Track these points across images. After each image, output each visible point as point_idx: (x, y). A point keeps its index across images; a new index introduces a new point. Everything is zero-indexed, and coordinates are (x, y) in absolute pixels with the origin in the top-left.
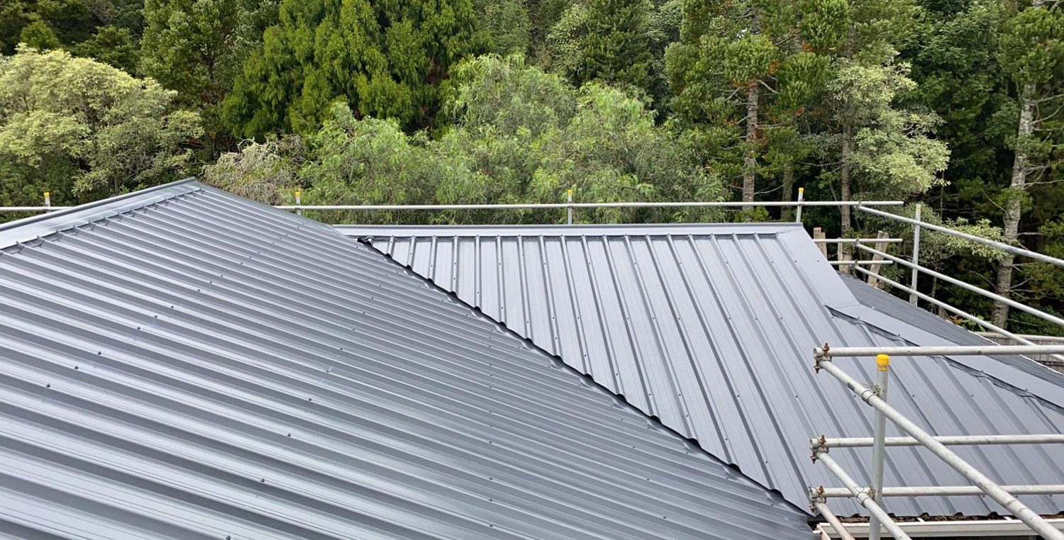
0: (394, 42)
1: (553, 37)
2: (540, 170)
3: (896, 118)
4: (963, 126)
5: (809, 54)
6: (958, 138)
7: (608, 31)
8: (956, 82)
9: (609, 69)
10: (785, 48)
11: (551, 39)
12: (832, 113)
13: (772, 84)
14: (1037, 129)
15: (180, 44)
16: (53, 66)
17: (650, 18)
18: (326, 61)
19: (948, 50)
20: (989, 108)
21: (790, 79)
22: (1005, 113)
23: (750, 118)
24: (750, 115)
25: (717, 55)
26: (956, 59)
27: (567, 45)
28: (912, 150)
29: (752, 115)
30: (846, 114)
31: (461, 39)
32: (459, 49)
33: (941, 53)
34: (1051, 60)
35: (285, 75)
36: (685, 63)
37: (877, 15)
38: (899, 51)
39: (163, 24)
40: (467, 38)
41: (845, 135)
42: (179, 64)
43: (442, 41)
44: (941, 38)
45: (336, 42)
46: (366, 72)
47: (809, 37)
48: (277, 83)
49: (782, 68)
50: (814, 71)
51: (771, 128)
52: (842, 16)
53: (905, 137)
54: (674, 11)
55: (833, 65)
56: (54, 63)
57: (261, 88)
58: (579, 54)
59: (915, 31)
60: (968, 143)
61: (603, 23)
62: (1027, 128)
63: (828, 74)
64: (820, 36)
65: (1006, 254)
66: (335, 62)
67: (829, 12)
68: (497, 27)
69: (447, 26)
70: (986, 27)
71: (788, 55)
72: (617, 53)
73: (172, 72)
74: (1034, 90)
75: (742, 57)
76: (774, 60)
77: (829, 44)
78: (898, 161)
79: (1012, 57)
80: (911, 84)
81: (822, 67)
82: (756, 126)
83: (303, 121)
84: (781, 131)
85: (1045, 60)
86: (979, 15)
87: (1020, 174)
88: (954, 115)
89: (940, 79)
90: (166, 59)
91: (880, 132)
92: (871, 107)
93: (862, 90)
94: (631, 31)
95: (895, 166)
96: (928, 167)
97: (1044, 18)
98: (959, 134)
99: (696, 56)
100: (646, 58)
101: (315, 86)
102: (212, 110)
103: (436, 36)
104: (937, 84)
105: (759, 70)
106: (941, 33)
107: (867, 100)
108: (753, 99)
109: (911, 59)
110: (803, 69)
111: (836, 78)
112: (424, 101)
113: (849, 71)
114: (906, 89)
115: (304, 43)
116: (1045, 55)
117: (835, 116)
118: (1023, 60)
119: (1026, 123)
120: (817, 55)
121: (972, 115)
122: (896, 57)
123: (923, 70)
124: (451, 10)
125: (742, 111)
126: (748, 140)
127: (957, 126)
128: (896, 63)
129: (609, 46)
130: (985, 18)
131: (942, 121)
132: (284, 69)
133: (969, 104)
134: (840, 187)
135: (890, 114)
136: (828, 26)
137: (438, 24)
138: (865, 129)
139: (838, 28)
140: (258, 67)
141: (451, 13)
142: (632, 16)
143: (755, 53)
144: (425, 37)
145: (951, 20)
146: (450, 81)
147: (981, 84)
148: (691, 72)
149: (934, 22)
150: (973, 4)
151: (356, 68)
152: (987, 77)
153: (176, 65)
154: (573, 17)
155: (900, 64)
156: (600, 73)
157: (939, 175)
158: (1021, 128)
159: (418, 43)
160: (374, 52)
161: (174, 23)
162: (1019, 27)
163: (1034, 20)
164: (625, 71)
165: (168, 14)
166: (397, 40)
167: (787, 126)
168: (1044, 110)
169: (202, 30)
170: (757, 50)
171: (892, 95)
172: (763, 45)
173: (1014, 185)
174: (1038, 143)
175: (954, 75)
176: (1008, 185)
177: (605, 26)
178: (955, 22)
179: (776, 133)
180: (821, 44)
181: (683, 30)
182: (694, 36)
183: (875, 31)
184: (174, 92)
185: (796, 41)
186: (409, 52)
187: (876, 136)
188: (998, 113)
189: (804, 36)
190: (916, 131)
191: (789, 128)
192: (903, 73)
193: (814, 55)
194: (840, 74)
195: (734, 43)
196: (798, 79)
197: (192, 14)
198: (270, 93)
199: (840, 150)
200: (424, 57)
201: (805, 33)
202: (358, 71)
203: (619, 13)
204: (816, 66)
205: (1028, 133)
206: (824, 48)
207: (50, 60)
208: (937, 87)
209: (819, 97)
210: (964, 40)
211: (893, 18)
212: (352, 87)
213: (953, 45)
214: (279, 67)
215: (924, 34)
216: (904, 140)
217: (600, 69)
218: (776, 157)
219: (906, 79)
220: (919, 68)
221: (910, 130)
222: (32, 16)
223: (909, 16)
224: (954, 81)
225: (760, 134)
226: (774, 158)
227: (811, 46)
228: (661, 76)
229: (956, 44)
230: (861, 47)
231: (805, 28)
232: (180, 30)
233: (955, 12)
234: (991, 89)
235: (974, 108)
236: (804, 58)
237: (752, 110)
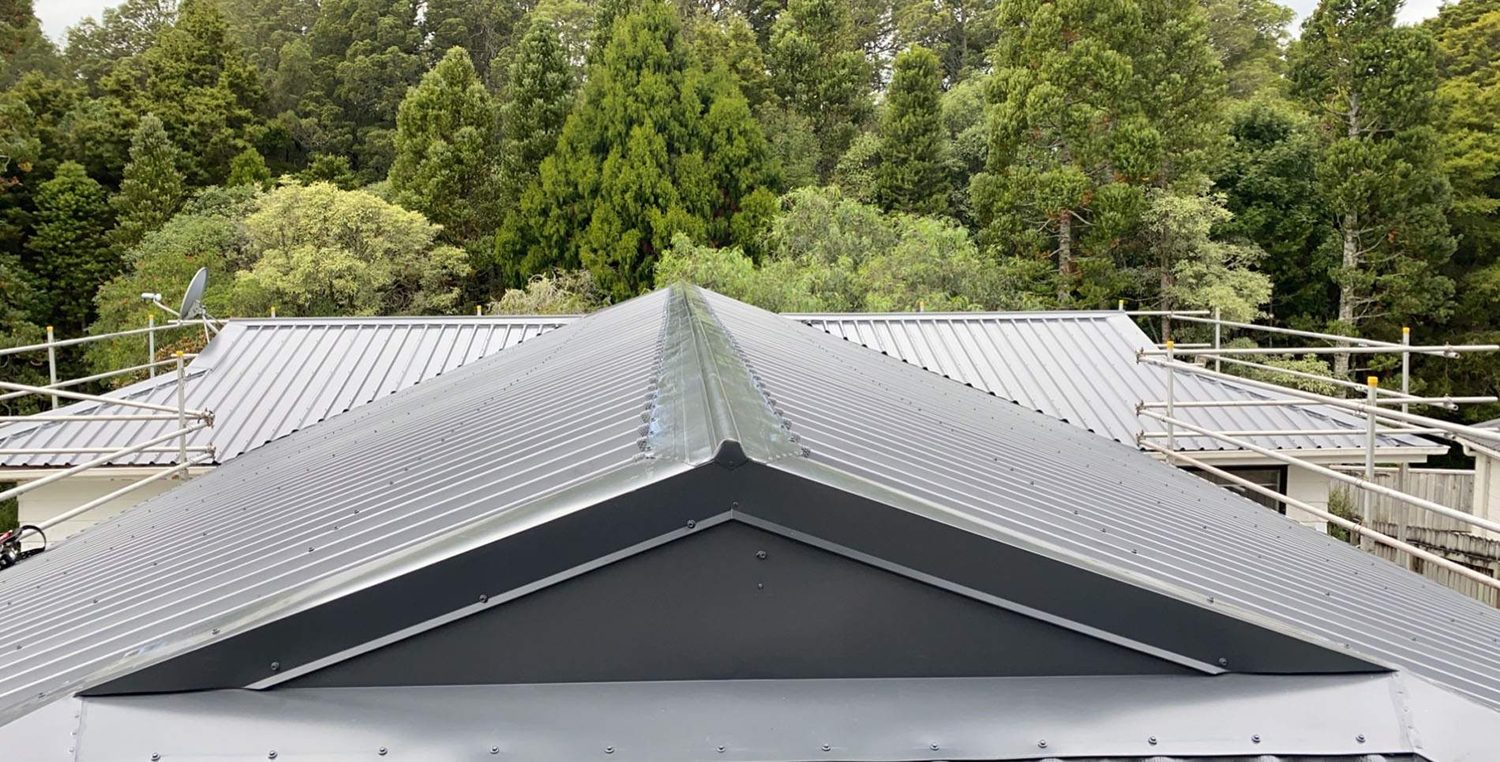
0: (685, 173)
1: (843, 166)
2: (870, 293)
3: (1215, 250)
4: (1288, 259)
5: (1122, 185)
6: (1283, 272)
7: (905, 161)
8: (1279, 214)
9: (906, 201)
10: (1098, 177)
11: (841, 169)
12: (1148, 245)
13: (1084, 215)
14: (1362, 261)
15: (441, 175)
16: (321, 199)
17: (948, 146)
18: (616, 194)
19: (1267, 180)
20: (1314, 241)
21: (1104, 210)
22: (1331, 245)
23: (1062, 251)
24: (1062, 247)
25: (1025, 187)
26: (1276, 189)
27: (858, 176)
28: (1233, 283)
29: (1065, 249)
30: (1163, 245)
31: (753, 171)
32: (751, 180)
33: (1259, 183)
34: (1366, 191)
35: (567, 209)
36: (992, 194)
37: (1191, 145)
38: (1215, 181)
39: (420, 154)
40: (759, 169)
41: (1163, 269)
42: (439, 196)
43: (734, 173)
44: (1260, 167)
45: (627, 175)
46: (658, 206)
47: (1121, 168)
48: (559, 217)
49: (1095, 199)
50: (1128, 201)
51: (1085, 260)
52: (1154, 146)
53: (1225, 269)
54: (974, 139)
55: (1148, 195)
56: (323, 196)
57: (541, 222)
58: (874, 186)
59: (1233, 160)
60: (1294, 277)
61: (899, 152)
62: (1351, 260)
63: (1143, 205)
64: (1133, 167)
65: (1333, 388)
66: (627, 196)
67: (1141, 143)
68: (786, 157)
69: (739, 158)
70: (1305, 156)
71: (1100, 185)
72: (915, 184)
73: (431, 205)
74: (1355, 221)
75: (1054, 187)
76: (1086, 191)
77: (1142, 175)
78: (1217, 293)
79: (1330, 187)
80: (1228, 215)
81: (1136, 198)
82: (1070, 259)
83: (593, 256)
84: (1097, 263)
85: (1360, 190)
86: (1298, 144)
87: (1347, 308)
88: (1277, 247)
89: (1261, 210)
90: (425, 191)
91: (1198, 263)
92: (1188, 239)
93: (1178, 221)
94: (929, 161)
95: (1215, 298)
96: (1250, 300)
97: (1357, 149)
98: (1284, 267)
99: (1005, 187)
100: (945, 189)
101: (605, 220)
102: (475, 246)
103: (727, 167)
104: (1257, 215)
105: (1071, 200)
106: (1259, 162)
107: (1183, 231)
108: (1065, 231)
109: (1230, 190)
110: (1116, 200)
111: (1151, 208)
112: (715, 235)
113: (1163, 202)
114: (1223, 220)
115: (589, 175)
116: (1360, 186)
117: (1152, 249)
118: (1338, 190)
119: (1350, 256)
120: (1131, 185)
121: (1295, 248)
122: (1212, 188)
123: (1242, 200)
124: (743, 140)
125: (1054, 244)
126: (1061, 274)
127: (1282, 259)
128: (1211, 193)
129: (907, 176)
130: (1304, 146)
131: (1265, 254)
132: (565, 203)
133: (1293, 236)
134: (1160, 324)
135: (1208, 245)
136: (1141, 157)
137: (731, 155)
138: (1183, 261)
139: (1151, 159)
140: (536, 202)
141: (743, 144)
142: (930, 144)
143: (1068, 184)
144: (714, 168)
145: (1270, 149)
146: (742, 214)
147: (1303, 215)
148: (1000, 203)
149: (1252, 151)
150: (1291, 133)
151: (647, 201)
152: (1309, 207)
153: (436, 198)
154: (865, 146)
155: (1215, 195)
156: (896, 205)
157: (1262, 308)
158: (1345, 260)
159: (710, 175)
160: (666, 184)
161: (436, 154)
162: (1332, 157)
163: (1347, 151)
164: (925, 202)
165: (426, 143)
166: (688, 173)
167: (1101, 257)
168: (1367, 241)
169: (465, 161)
170: (1069, 181)
171: (1209, 225)
172: (1075, 176)
173: (1341, 319)
174: (1360, 274)
175: (1275, 206)
176: (1337, 317)
177: (902, 156)
178: (1274, 151)
179: (1091, 265)
180: (1134, 174)
181: (989, 160)
182: (1001, 166)
183: (1188, 160)
184: (441, 227)
185: (1108, 170)
186: (701, 184)
187: (1195, 268)
188: (1324, 245)
189: (1116, 167)
190: (1236, 264)
191: (1104, 260)
192: (1219, 203)
193: (1127, 185)
194: (1154, 204)
195: (1045, 174)
196: (1112, 209)
197: (453, 143)
198: (552, 227)
199: (1158, 283)
200: (716, 189)
201: (1117, 163)
202: (651, 205)
203: (917, 142)
204: (1129, 196)
205: (1353, 265)
206: (1137, 179)
207: (318, 192)
208: (1258, 218)
209: (1134, 228)
210: (1283, 169)
211: (1206, 148)
212: (643, 221)
213: (1272, 174)
214: (561, 200)
215: (1242, 164)
216: (1224, 273)
217: (897, 200)
218: (1092, 290)
219: (1223, 210)
220: (1237, 197)
221: (1230, 263)
222: (240, 143)
223: (1222, 146)
224: (1275, 211)
225: (1073, 267)
226: (1089, 291)
227: (1124, 176)
228: (962, 208)
229: (1275, 173)
230: (1175, 176)
231: (1118, 158)
232: (442, 161)
233: (1273, 140)
234: (1315, 221)
235: (1298, 240)
236: (1117, 188)
237: (1065, 243)
